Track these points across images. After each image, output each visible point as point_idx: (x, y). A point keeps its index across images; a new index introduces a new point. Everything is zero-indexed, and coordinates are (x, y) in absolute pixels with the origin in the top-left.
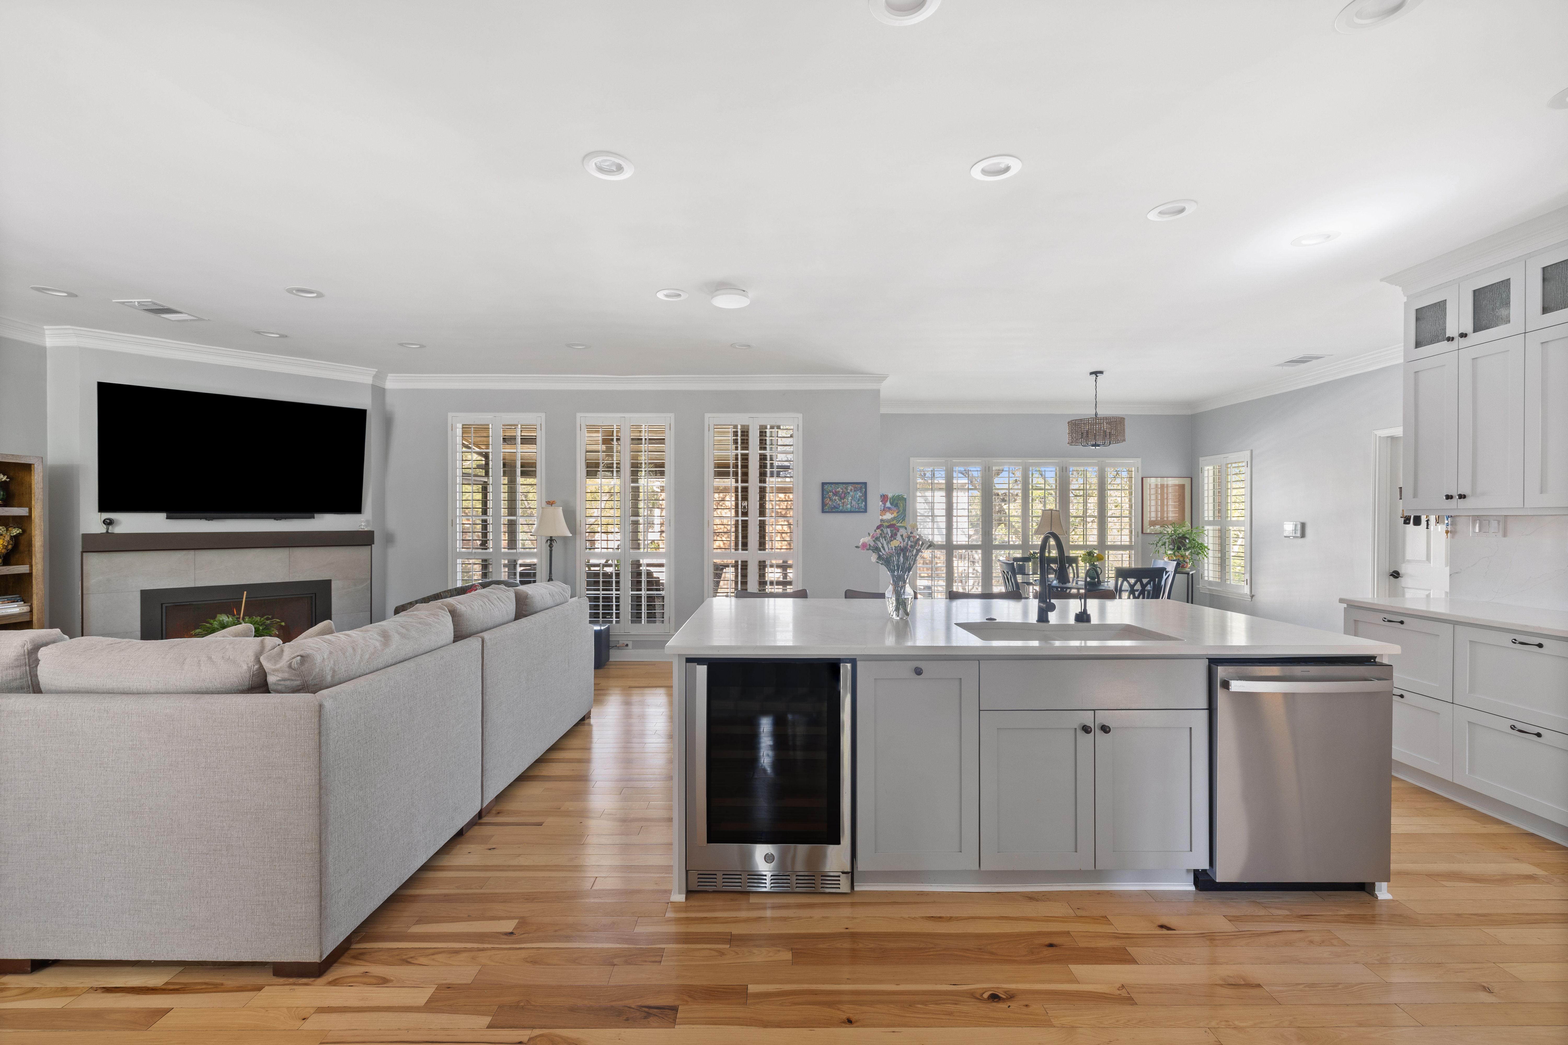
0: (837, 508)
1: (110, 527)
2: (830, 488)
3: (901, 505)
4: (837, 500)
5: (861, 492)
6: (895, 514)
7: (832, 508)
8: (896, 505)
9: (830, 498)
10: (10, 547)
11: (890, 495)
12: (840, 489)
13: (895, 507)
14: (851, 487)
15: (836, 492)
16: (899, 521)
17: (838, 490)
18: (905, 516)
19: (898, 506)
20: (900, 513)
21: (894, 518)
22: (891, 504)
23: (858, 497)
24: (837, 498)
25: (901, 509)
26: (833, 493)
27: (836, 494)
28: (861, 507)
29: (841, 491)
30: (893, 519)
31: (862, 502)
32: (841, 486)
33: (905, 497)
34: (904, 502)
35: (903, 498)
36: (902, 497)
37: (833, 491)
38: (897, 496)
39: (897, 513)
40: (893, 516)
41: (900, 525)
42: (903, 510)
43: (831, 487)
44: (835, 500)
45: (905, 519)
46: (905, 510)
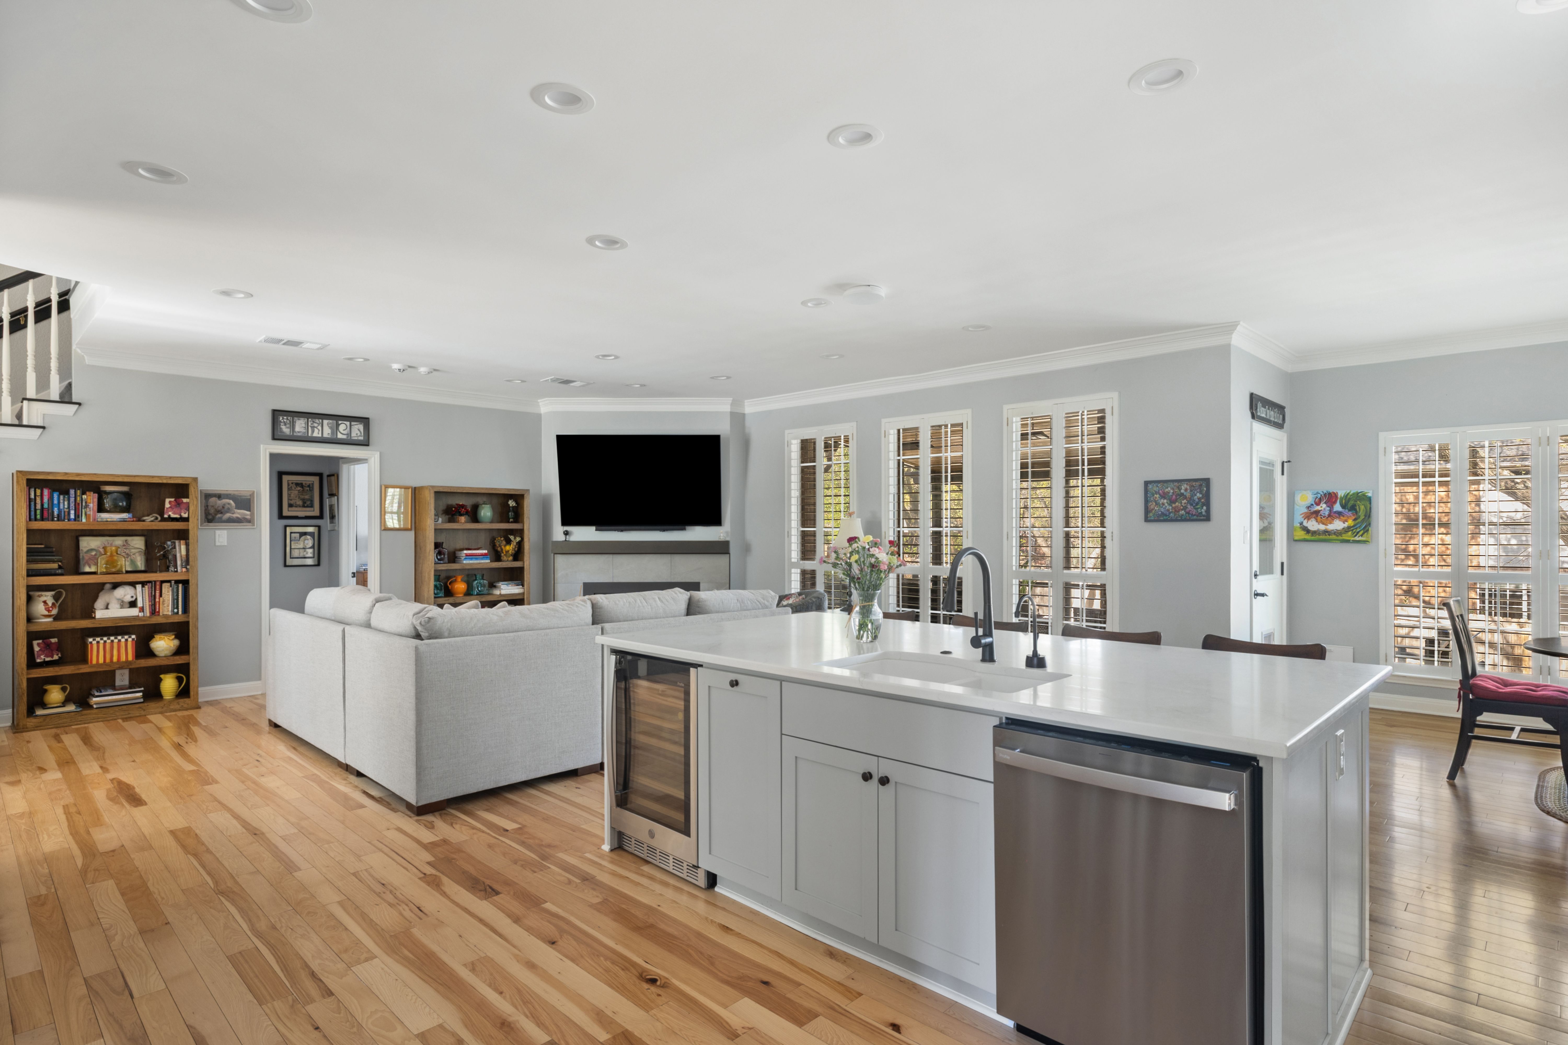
0: (1166, 516)
1: (568, 536)
2: (1156, 489)
3: (1362, 507)
4: (1166, 505)
5: (1201, 492)
6: (1350, 523)
7: (1159, 516)
8: (1353, 508)
9: (1156, 502)
10: (516, 549)
11: (1341, 494)
12: (1169, 489)
13: (1349, 510)
14: (1185, 485)
15: (1164, 493)
16: (1358, 533)
17: (1167, 490)
18: (1370, 524)
19: (1356, 510)
20: (1359, 520)
21: (1349, 528)
22: (1343, 507)
23: (1197, 500)
24: (1165, 501)
25: (1362, 514)
26: (1160, 495)
27: (1163, 496)
28: (1202, 513)
29: (1172, 491)
30: (1346, 530)
31: (1202, 507)
32: (1172, 485)
33: (1370, 495)
34: (1368, 503)
35: (1366, 496)
36: (1364, 495)
37: (1160, 492)
38: (1354, 494)
39: (1355, 520)
40: (1346, 525)
41: (1360, 538)
42: (1365, 516)
43: (1157, 486)
44: (1163, 504)
45: (1368, 530)
46: (1368, 515)
